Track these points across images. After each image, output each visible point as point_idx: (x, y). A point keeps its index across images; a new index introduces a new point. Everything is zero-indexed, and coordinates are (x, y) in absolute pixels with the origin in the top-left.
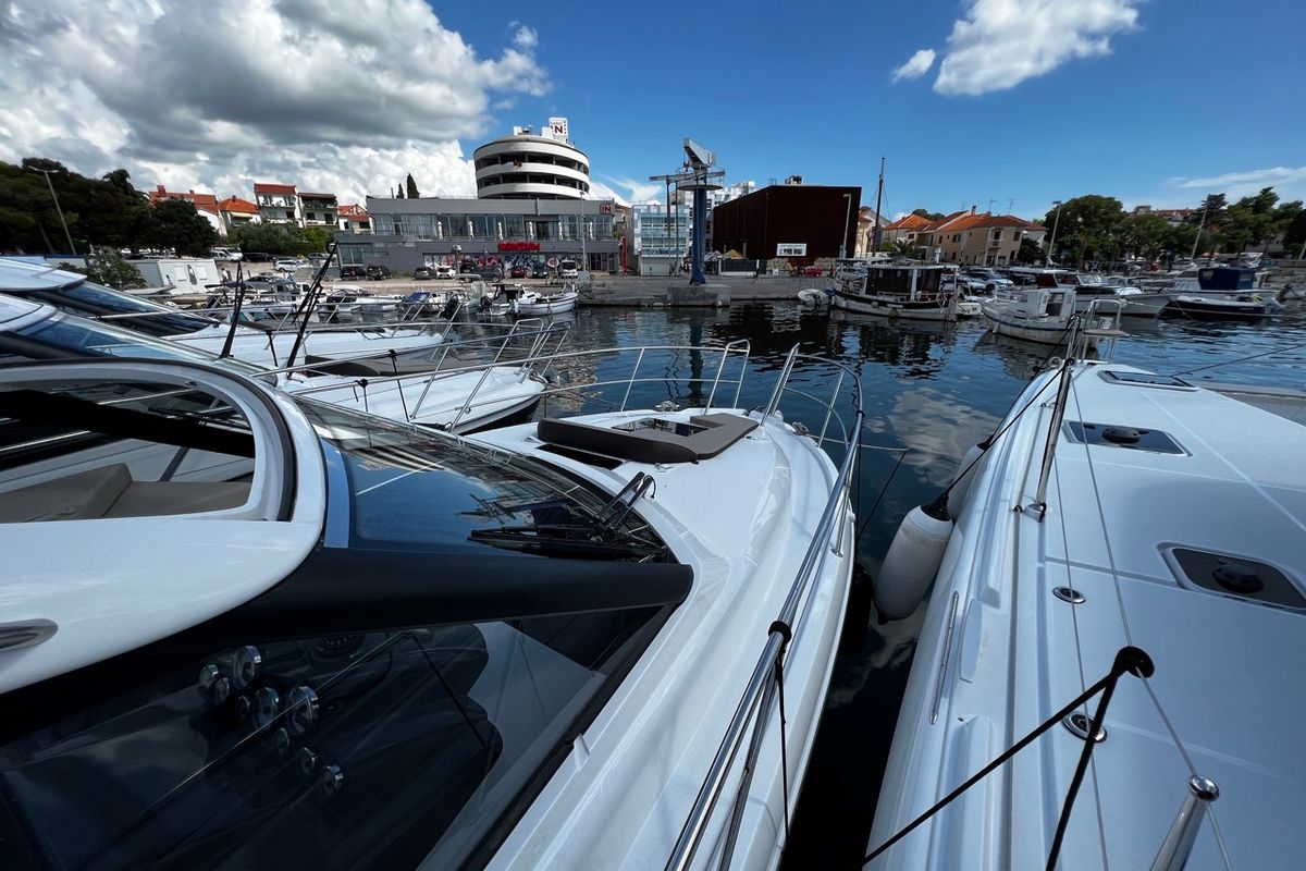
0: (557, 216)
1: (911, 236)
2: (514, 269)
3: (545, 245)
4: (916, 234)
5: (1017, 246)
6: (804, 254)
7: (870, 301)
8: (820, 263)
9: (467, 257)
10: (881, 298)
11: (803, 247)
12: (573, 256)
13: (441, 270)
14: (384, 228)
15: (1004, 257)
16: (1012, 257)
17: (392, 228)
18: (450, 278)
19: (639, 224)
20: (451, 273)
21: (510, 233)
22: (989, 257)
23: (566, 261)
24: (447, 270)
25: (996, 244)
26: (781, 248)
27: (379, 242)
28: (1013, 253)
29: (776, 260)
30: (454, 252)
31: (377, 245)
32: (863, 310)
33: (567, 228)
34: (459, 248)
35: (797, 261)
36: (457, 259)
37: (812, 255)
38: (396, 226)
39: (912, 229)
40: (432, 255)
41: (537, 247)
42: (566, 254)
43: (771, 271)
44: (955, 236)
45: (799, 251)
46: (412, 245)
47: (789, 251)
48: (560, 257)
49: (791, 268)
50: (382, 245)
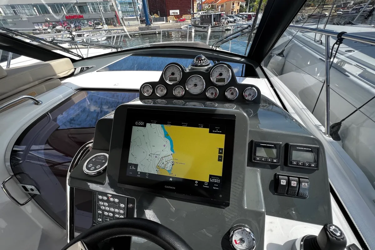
0: (86, 3)
1: (209, 6)
2: (76, 27)
3: (85, 16)
4: (210, 5)
5: (238, 8)
6: (179, 14)
7: (201, 27)
8: (184, 17)
9: (54, 23)
10: (204, 26)
11: (178, 11)
12: (98, 20)
13: (44, 30)
14: (8, 12)
15: (236, 12)
16: (238, 12)
17: (12, 11)
18: (49, 33)
19: (119, 5)
20: (49, 30)
21: (69, 12)
22: (232, 12)
23: (95, 22)
24: (47, 30)
25: (233, 7)
26: (171, 12)
27: (9, 19)
28: (238, 10)
29: (170, 16)
30: (47, 21)
31: (9, 20)
32: (200, 30)
33: (92, 8)
34: (49, 19)
35: (177, 17)
36: (49, 24)
37: (181, 14)
38: (14, 11)
39: (209, 4)
40: (38, 23)
41: (82, 17)
42: (95, 19)
43: (169, 21)
44: (222, 5)
45: (177, 13)
46: (26, 19)
47: (174, 13)
48: (92, 20)
49: (176, 20)
50: (11, 20)
